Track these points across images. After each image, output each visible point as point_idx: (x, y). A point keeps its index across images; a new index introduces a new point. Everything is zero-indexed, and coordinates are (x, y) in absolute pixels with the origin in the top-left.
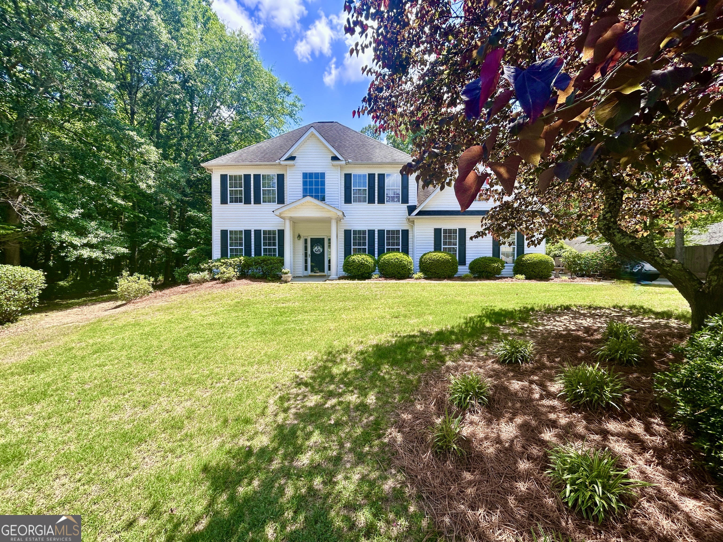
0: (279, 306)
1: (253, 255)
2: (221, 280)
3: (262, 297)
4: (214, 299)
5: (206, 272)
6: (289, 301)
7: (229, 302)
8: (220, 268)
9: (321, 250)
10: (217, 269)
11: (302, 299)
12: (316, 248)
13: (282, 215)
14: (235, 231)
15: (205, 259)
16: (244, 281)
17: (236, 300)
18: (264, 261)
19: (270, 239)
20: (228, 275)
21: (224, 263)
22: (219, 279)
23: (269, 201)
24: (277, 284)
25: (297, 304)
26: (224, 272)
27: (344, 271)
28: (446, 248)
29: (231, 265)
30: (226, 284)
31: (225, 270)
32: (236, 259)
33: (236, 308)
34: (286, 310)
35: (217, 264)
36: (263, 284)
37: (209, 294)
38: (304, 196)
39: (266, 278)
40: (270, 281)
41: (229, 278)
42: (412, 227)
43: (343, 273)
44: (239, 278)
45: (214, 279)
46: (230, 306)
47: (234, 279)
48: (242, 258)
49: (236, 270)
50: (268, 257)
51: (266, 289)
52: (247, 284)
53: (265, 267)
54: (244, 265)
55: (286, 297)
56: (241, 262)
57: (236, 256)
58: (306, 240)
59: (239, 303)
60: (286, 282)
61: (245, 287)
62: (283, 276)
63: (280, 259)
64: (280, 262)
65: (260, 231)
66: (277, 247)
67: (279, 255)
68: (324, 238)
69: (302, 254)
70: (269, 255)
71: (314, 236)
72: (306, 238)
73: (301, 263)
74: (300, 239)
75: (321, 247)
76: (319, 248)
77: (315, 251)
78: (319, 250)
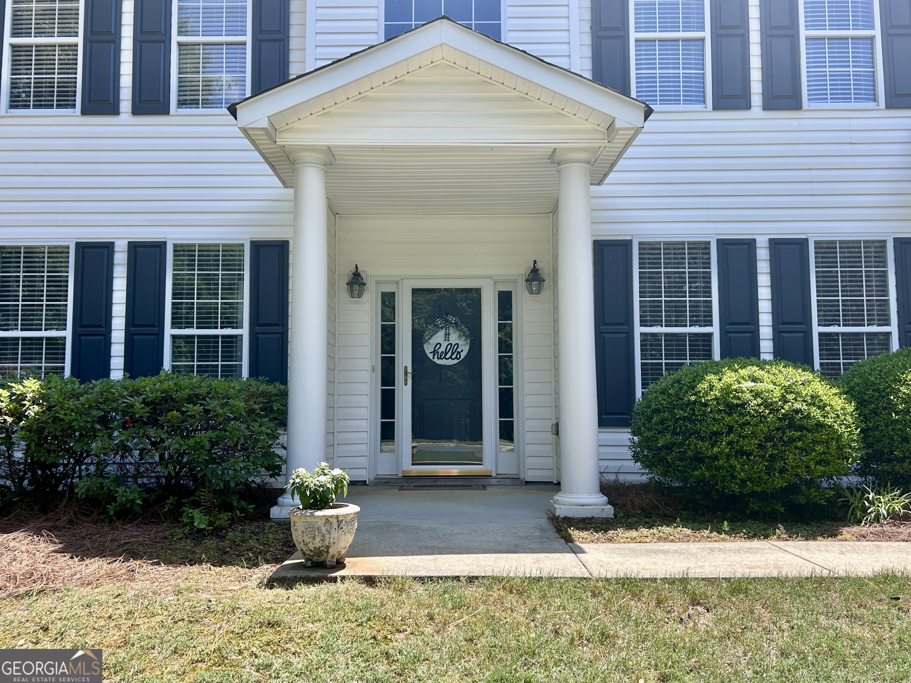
1: (117, 374)
9: (464, 349)
12: (439, 337)
13: (286, 139)
14: (30, 251)
19: (207, 286)
23: (212, 102)
58: (388, 302)
63: (264, 394)
64: (267, 409)
65: (161, 246)
66: (244, 332)
67: (254, 372)
68: (478, 291)
69: (368, 367)
70: (201, 370)
71: (435, 278)
72: (389, 289)
73: (364, 412)
74: (359, 296)
75: (463, 334)
76: (454, 338)
77: (434, 352)
78: (454, 349)
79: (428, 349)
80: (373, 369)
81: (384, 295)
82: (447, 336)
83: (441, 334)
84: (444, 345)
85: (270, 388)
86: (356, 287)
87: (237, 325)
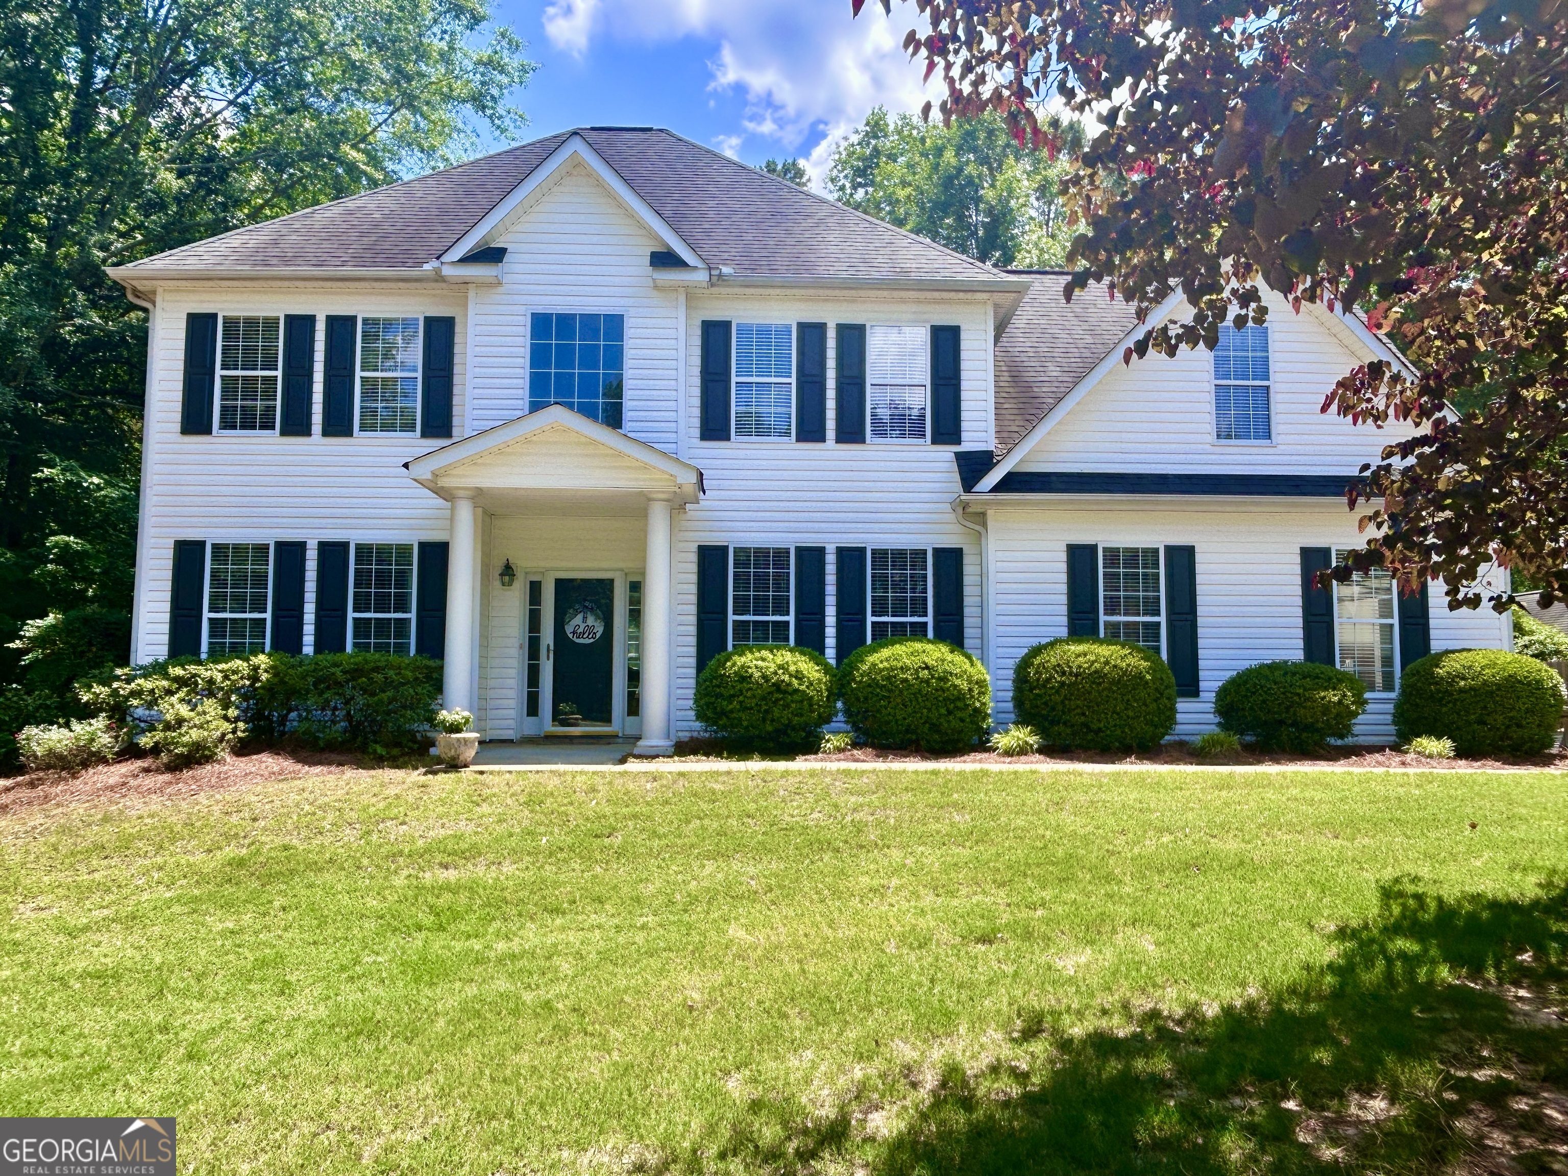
0: (428, 878)
1: (308, 649)
2: (164, 757)
3: (349, 835)
4: (125, 845)
5: (100, 722)
6: (471, 854)
7: (199, 857)
8: (163, 705)
9: (599, 630)
10: (150, 705)
11: (529, 844)
12: (578, 619)
13: (445, 482)
14: (237, 548)
15: (98, 663)
16: (268, 762)
17: (230, 851)
18: (356, 672)
19: (383, 578)
20: (195, 735)
21: (181, 682)
22: (155, 751)
23: (388, 427)
24: (416, 776)
25: (508, 868)
26: (180, 722)
27: (700, 716)
28: (1116, 625)
29: (211, 689)
30: (186, 774)
31: (184, 711)
32: (238, 663)
33: (228, 889)
34: (463, 898)
35: (148, 685)
36: (350, 773)
37: (106, 819)
38: (535, 407)
39: (363, 749)
40: (378, 762)
41: (197, 746)
42: (979, 538)
43: (694, 727)
44: (243, 749)
45: (130, 752)
46: (203, 879)
47: (224, 753)
48: (262, 660)
49: (232, 712)
50: (373, 656)
51: (366, 799)
52: (280, 776)
53: (361, 700)
54: (269, 688)
55: (459, 838)
56: (255, 678)
57: (237, 651)
58: (535, 589)
59: (241, 863)
60: (454, 765)
61: (272, 788)
62: (442, 737)
63: (427, 667)
64: (428, 678)
65: (345, 545)
66: (412, 616)
67: (419, 650)
68: (612, 581)
69: (517, 645)
70: (378, 647)
71: (572, 570)
72: (535, 578)
73: (512, 683)
74: (510, 584)
75: (597, 617)
76: (591, 621)
77: (574, 633)
78: (590, 630)
79: (569, 629)
80: (521, 647)
81: (532, 583)
82: (585, 619)
83: (580, 617)
84: (583, 626)
85: (431, 663)
86: (507, 578)
87: (406, 610)
